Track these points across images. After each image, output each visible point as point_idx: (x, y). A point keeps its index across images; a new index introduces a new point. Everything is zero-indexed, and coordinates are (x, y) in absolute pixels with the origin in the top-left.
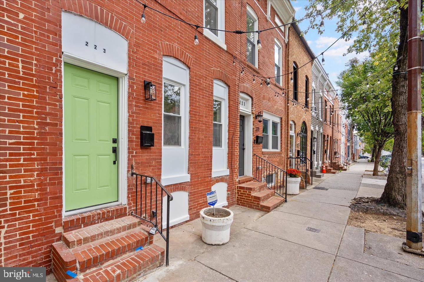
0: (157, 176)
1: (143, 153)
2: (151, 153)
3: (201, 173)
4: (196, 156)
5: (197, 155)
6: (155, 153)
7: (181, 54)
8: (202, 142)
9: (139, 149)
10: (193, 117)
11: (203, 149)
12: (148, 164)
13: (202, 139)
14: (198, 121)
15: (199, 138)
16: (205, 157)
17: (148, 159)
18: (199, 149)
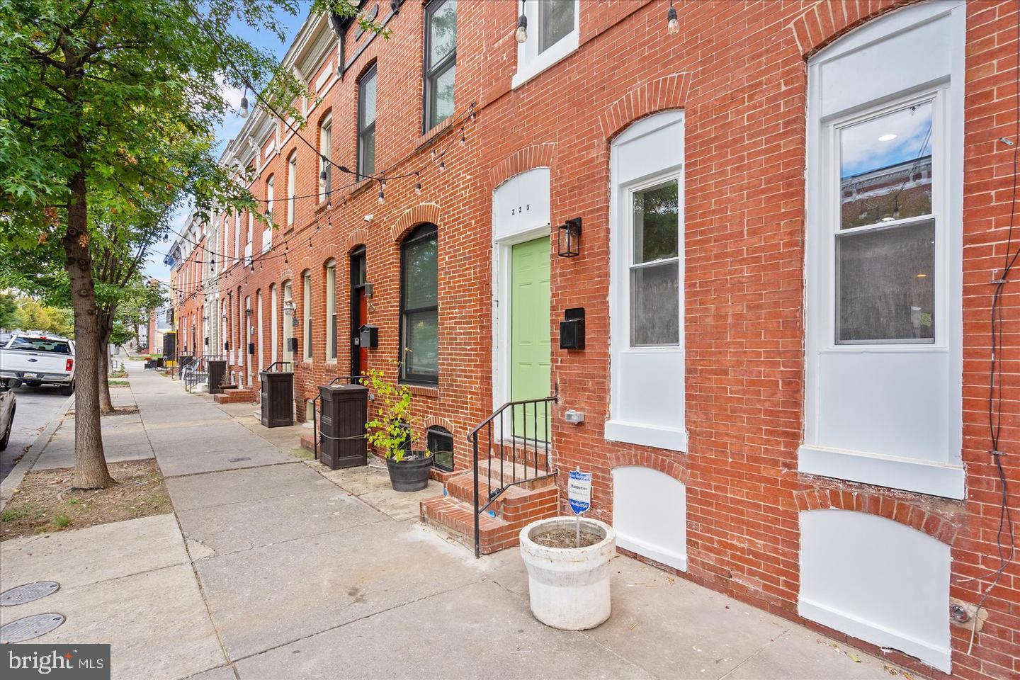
0: (598, 414)
1: (572, 361)
2: (585, 362)
3: (736, 437)
4: (708, 376)
5: (715, 372)
6: (592, 362)
7: (651, 96)
8: (734, 326)
9: (566, 355)
10: (695, 251)
11: (745, 352)
12: (580, 384)
13: (738, 317)
14: (717, 256)
15: (720, 316)
16: (751, 383)
17: (581, 375)
18: (720, 353)
